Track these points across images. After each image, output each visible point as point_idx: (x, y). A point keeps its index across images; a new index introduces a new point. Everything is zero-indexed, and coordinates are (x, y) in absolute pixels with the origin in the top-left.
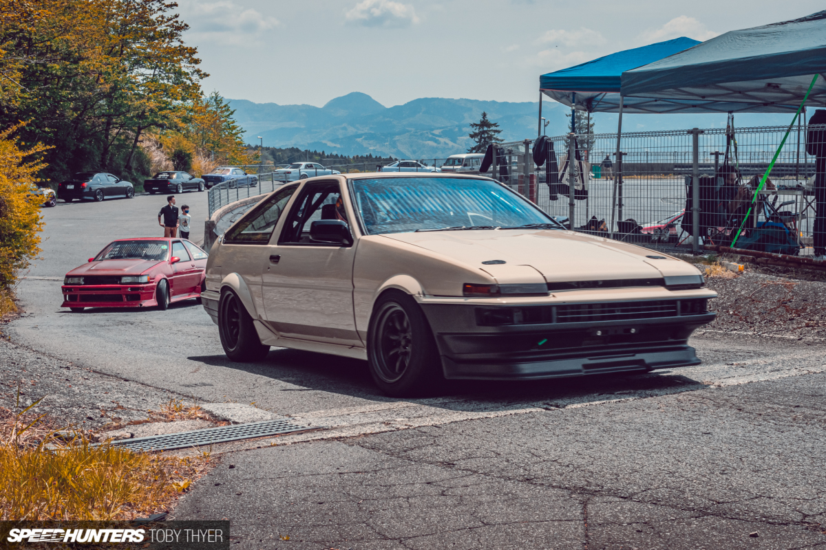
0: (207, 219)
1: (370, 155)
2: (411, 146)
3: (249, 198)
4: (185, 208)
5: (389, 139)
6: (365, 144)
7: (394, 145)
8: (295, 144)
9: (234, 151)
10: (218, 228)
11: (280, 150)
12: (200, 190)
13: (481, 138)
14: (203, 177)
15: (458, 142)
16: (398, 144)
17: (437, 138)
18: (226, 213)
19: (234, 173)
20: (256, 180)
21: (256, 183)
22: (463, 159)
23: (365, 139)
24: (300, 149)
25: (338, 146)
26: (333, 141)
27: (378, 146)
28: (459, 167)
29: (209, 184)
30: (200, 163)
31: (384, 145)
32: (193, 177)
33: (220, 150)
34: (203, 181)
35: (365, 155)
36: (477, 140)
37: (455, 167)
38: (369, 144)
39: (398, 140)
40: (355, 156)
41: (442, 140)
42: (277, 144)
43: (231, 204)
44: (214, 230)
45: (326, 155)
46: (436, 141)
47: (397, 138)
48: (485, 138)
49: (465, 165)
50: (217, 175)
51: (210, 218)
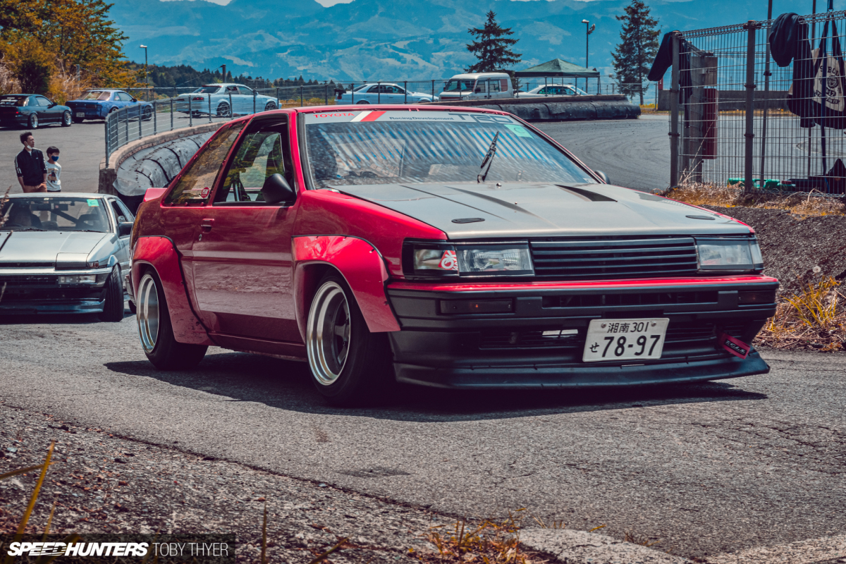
0: (103, 166)
1: (301, 78)
2: (362, 66)
3: (157, 136)
4: (53, 152)
5: (328, 54)
6: (291, 62)
7: (334, 63)
8: (185, 61)
9: (107, 68)
10: (119, 180)
11: (163, 69)
12: (64, 125)
13: (486, 51)
14: (68, 104)
15: (433, 60)
16: (341, 62)
17: (401, 54)
18: (126, 157)
19: (117, 99)
20: (150, 110)
21: (150, 115)
22: (473, 81)
23: (291, 54)
24: (193, 67)
25: (250, 64)
26: (242, 57)
27: (311, 65)
28: (468, 93)
29: (79, 115)
30: (62, 83)
31: (320, 64)
32: (55, 104)
33: (88, 65)
34: (70, 110)
35: (292, 78)
36: (479, 54)
37: (463, 94)
38: (297, 62)
39: (341, 56)
40: (278, 80)
41: (408, 57)
42: (157, 60)
43: (132, 144)
44: (114, 184)
45: (233, 77)
46: (399, 59)
47: (340, 52)
48: (491, 52)
49: (478, 91)
50: (90, 100)
51: (107, 165)
